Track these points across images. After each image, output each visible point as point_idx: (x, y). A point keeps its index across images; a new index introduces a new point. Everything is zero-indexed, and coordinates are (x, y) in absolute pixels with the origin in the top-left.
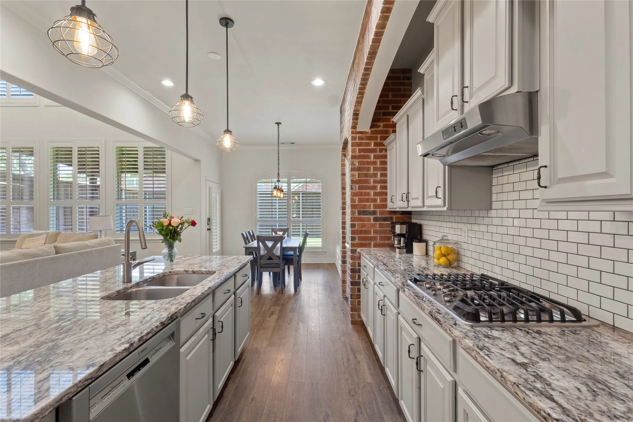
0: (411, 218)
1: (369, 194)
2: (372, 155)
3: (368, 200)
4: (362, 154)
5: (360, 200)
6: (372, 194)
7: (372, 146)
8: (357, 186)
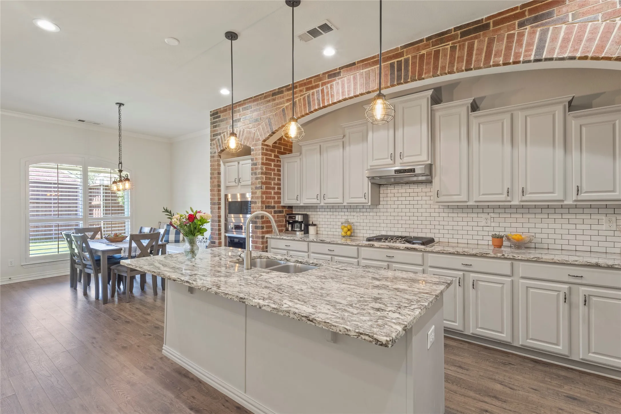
0: (292, 211)
1: (271, 193)
2: (273, 164)
3: (270, 198)
4: (267, 162)
5: (267, 198)
6: (273, 193)
7: (273, 158)
8: (265, 186)
